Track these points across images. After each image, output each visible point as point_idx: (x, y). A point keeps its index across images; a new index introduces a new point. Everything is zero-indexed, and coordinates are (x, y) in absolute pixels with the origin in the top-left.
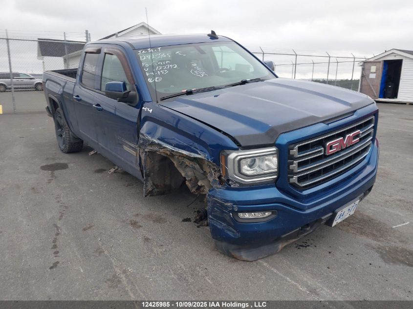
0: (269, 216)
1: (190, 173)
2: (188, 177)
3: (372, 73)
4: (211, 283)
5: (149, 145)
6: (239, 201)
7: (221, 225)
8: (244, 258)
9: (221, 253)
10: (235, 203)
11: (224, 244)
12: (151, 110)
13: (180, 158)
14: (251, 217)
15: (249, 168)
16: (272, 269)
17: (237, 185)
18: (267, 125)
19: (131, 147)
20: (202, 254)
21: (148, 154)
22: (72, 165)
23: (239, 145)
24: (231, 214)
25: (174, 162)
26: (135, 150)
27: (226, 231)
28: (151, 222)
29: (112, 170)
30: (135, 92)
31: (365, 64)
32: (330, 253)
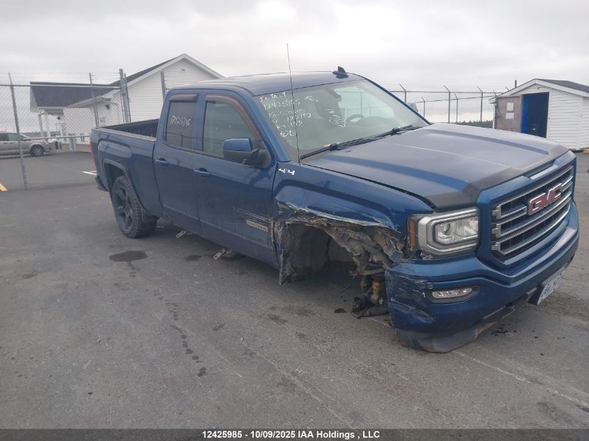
0: (469, 294)
1: (357, 248)
2: (355, 253)
3: (509, 112)
4: (407, 379)
5: (292, 216)
6: (433, 277)
7: (407, 310)
8: (437, 348)
9: (403, 346)
10: (429, 279)
11: (410, 334)
12: (294, 172)
13: (341, 229)
14: (446, 296)
15: (445, 236)
16: (474, 360)
17: (430, 258)
18: (462, 182)
19: (258, 221)
20: (380, 349)
21: (287, 227)
22: (151, 253)
23: (434, 207)
24: (424, 293)
25: (331, 235)
26: (267, 224)
27: (414, 316)
28: (296, 315)
29: (219, 255)
30: (264, 151)
31: (499, 101)
32: (536, 338)
